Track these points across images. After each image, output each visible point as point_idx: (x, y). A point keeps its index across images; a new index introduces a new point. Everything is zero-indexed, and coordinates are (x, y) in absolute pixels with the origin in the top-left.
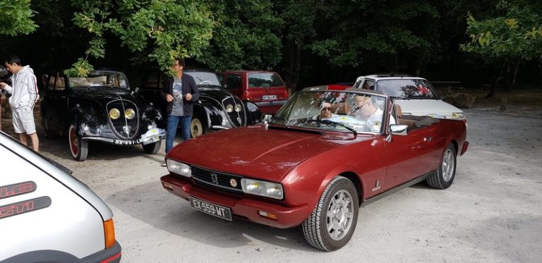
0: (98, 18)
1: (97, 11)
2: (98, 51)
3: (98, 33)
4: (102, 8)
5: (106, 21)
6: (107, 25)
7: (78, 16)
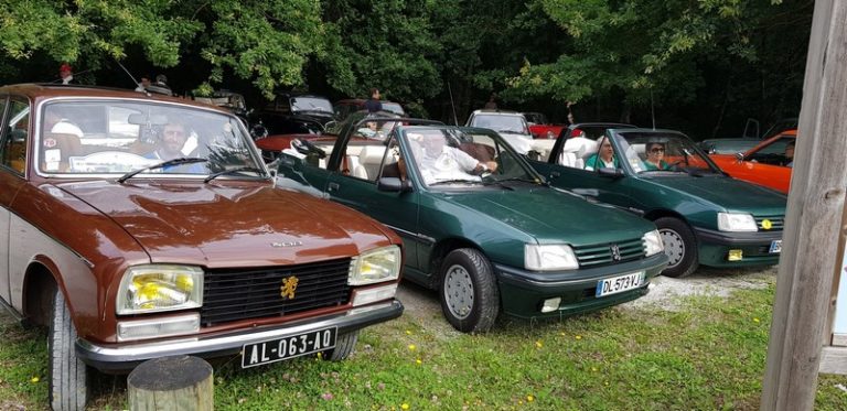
0: (218, 53)
1: (218, 47)
2: (217, 77)
3: (218, 65)
4: (222, 46)
5: (224, 55)
6: (225, 59)
7: (204, 51)
